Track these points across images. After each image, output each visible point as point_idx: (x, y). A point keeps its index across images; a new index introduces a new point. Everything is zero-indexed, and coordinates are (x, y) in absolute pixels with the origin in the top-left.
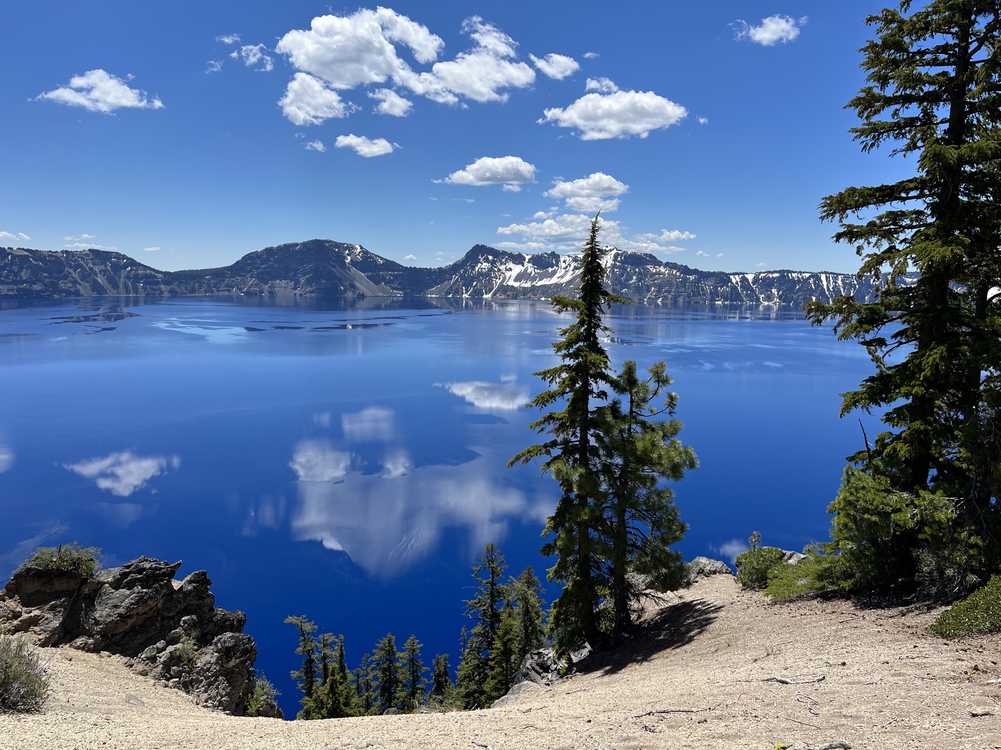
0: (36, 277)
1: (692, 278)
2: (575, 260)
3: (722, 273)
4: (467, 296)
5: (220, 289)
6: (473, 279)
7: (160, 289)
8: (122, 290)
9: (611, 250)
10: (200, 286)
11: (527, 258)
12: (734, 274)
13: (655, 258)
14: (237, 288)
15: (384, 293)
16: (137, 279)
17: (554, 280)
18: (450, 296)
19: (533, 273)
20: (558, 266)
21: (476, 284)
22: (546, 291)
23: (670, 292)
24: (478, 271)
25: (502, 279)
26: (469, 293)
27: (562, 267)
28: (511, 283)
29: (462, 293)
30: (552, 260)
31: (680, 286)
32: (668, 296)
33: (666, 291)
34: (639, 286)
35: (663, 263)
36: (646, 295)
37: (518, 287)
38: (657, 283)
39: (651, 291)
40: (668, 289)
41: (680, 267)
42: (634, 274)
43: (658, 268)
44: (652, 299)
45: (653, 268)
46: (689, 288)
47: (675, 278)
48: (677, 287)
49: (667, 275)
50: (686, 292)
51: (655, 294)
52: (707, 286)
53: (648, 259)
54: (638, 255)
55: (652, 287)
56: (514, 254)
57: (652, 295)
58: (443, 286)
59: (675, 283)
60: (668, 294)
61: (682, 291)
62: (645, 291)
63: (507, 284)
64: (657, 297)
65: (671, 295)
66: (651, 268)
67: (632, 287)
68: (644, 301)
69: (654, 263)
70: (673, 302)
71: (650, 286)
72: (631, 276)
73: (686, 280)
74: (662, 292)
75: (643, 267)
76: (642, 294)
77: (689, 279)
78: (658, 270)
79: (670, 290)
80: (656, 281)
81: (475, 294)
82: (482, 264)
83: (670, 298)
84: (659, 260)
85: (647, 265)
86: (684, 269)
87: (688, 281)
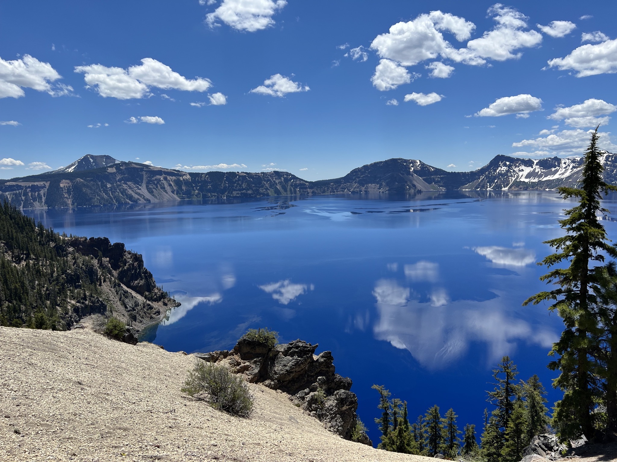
0: (249, 187)
2: (574, 161)
4: (491, 190)
5: (339, 190)
6: (495, 178)
7: (307, 191)
8: (289, 192)
9: (604, 153)
10: (328, 189)
11: (536, 162)
14: (348, 189)
15: (434, 189)
16: (296, 186)
17: (556, 176)
18: (479, 189)
19: (540, 173)
20: (559, 166)
21: (497, 182)
22: (550, 184)
24: (499, 172)
25: (516, 177)
26: (492, 187)
27: (563, 167)
28: (523, 179)
29: (487, 188)
30: (555, 163)
37: (528, 182)
56: (526, 160)
58: (473, 183)
63: (520, 180)
81: (496, 187)
82: (502, 168)
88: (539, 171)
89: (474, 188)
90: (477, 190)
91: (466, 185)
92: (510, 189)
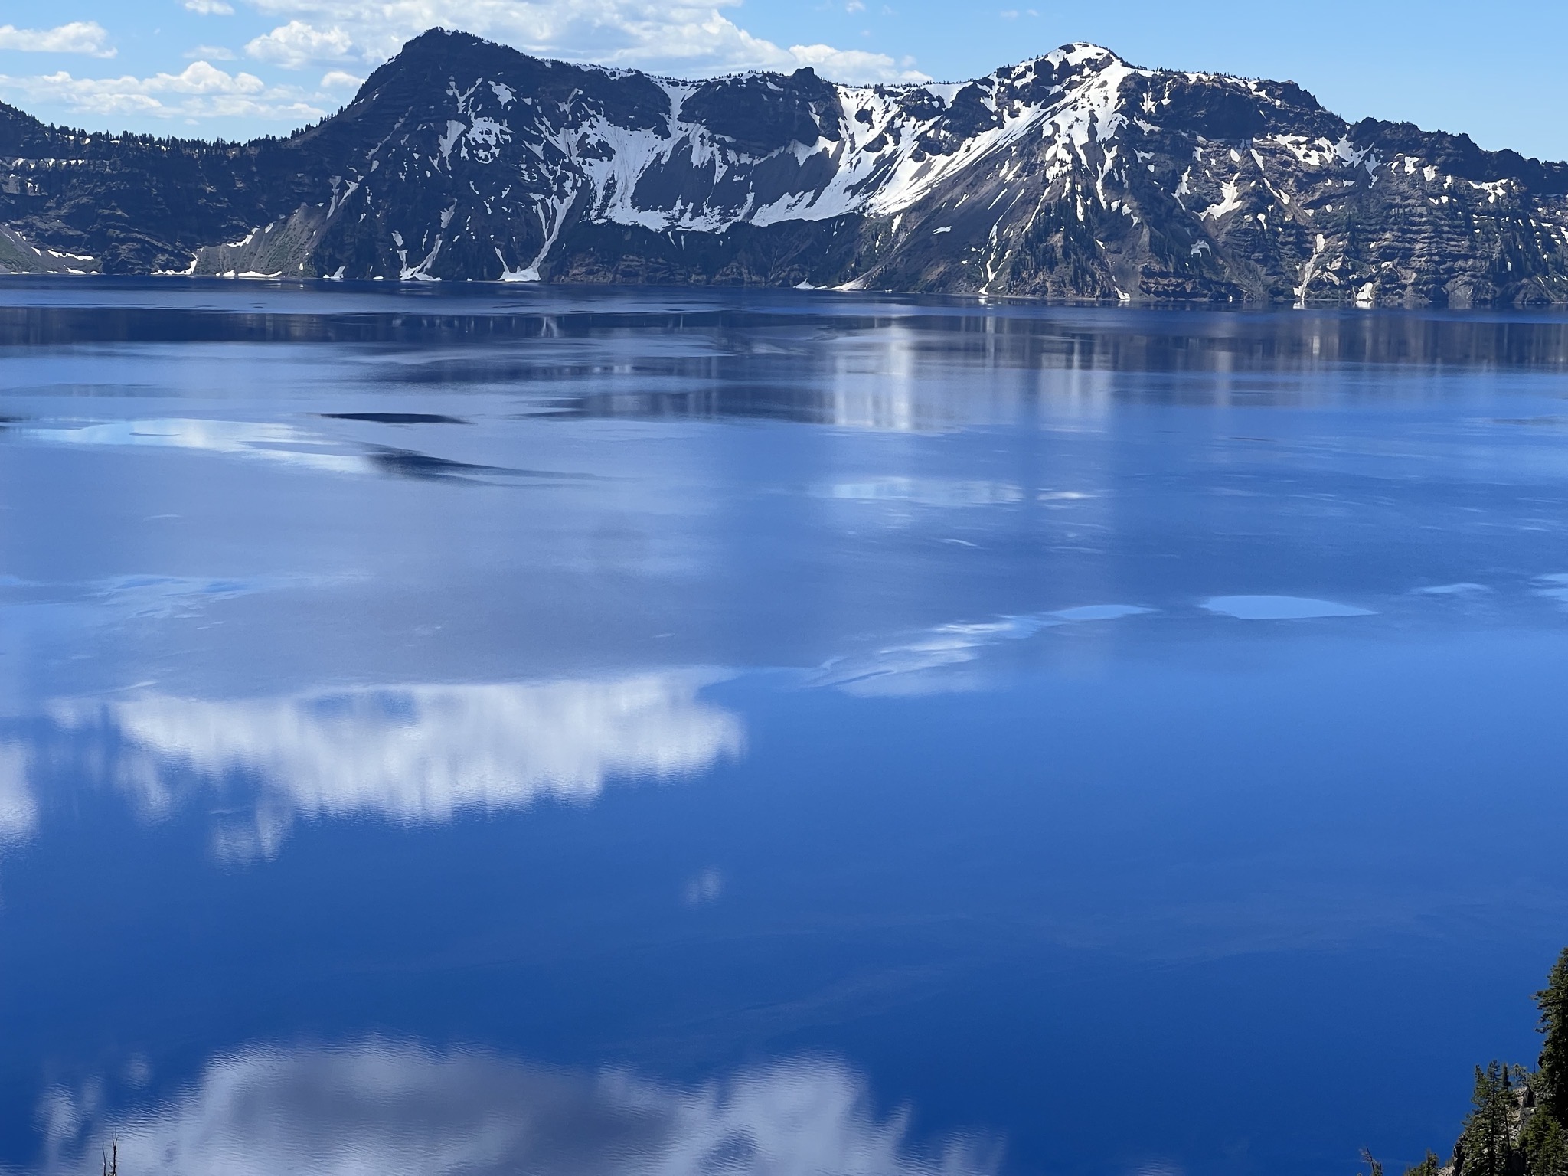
1: (1494, 190)
2: (918, 104)
4: (425, 279)
9: (1097, 66)
11: (677, 97)
13: (1309, 101)
17: (834, 202)
18: (338, 276)
19: (720, 171)
21: (456, 225)
22: (810, 250)
23: (1405, 256)
24: (455, 155)
25: (572, 196)
26: (428, 262)
27: (860, 144)
28: (624, 214)
29: (396, 265)
30: (806, 109)
31: (1446, 229)
32: (1402, 276)
33: (1388, 251)
34: (1258, 228)
35: (1348, 124)
36: (1296, 271)
37: (664, 233)
38: (1333, 215)
39: (1316, 249)
40: (1393, 241)
41: (1434, 144)
42: (1228, 176)
43: (1328, 146)
44: (1329, 290)
45: (1304, 147)
46: (1490, 235)
47: (1420, 193)
48: (1433, 231)
49: (1375, 179)
50: (1482, 257)
51: (1337, 265)
52: (1563, 229)
53: (1281, 105)
54: (1233, 87)
55: (1316, 234)
56: (612, 79)
57: (1324, 269)
58: (289, 229)
59: (1421, 216)
60: (1399, 264)
61: (1460, 249)
62: (1288, 252)
63: (605, 218)
64: (1350, 277)
65: (1413, 268)
66: (1300, 149)
67: (1228, 233)
68: (1295, 296)
69: (1306, 125)
70: (1427, 301)
71: (1308, 229)
72: (1211, 182)
73: (1469, 203)
74: (1368, 258)
75: (1262, 143)
76: (1278, 265)
77: (1481, 196)
78: (1329, 157)
79: (1404, 249)
80: (1329, 208)
81: (462, 265)
82: (470, 125)
83: (1412, 284)
84: (1328, 110)
85: (1278, 133)
86: (1454, 149)
87: (1480, 204)
88: (712, 162)
89: (301, 265)
90: (326, 277)
91: (240, 236)
92: (559, 279)
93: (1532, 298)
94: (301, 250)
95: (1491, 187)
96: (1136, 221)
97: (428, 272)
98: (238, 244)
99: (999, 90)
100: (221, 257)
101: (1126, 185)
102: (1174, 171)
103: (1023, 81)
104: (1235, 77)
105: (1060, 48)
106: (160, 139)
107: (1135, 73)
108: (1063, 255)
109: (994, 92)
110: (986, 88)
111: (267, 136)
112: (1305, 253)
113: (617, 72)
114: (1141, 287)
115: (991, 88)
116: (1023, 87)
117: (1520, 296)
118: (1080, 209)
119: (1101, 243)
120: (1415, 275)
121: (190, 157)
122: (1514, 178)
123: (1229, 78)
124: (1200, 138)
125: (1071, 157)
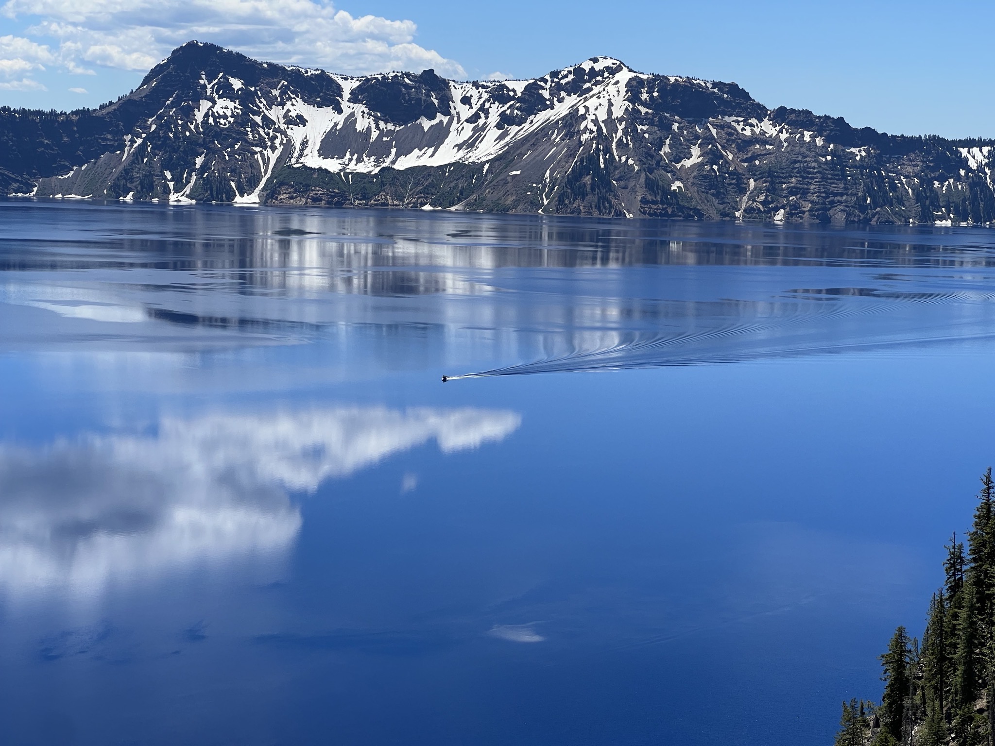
1: (859, 153)
2: (500, 94)
3: (936, 140)
4: (185, 201)
6: (193, 147)
11: (347, 87)
12: (970, 143)
13: (745, 95)
17: (447, 155)
18: (129, 198)
19: (375, 135)
20: (447, 113)
21: (205, 167)
22: (432, 185)
23: (804, 193)
24: (205, 122)
25: (280, 149)
26: (187, 190)
27: (463, 118)
28: (313, 160)
29: (167, 191)
30: (429, 96)
31: (830, 176)
32: (802, 205)
33: (794, 190)
34: (713, 174)
35: (769, 110)
36: (737, 202)
37: (339, 174)
38: (760, 166)
39: (749, 188)
40: (797, 184)
41: (822, 123)
42: (694, 141)
43: (757, 124)
44: (757, 213)
45: (742, 124)
46: (856, 181)
47: (814, 154)
48: (821, 178)
49: (785, 145)
50: (852, 195)
51: (762, 198)
52: (902, 177)
53: (727, 98)
54: (698, 86)
55: (749, 179)
56: (306, 75)
57: (754, 201)
58: (97, 168)
59: (814, 168)
60: (800, 198)
61: (838, 189)
62: (732, 190)
63: (301, 163)
64: (770, 206)
65: (809, 201)
66: (739, 125)
67: (694, 177)
68: (736, 217)
69: (743, 110)
70: (818, 221)
71: (744, 175)
72: (684, 145)
73: (844, 160)
74: (781, 194)
75: (716, 121)
76: (725, 198)
77: (851, 156)
78: (757, 130)
79: (803, 188)
80: (757, 162)
81: (209, 192)
82: (214, 103)
83: (809, 211)
84: (757, 101)
85: (726, 115)
86: (834, 127)
87: (851, 161)
88: (369, 129)
89: (105, 190)
90: (121, 198)
91: (66, 171)
92: (271, 201)
93: (883, 220)
94: (104, 181)
95: (857, 151)
96: (637, 168)
97: (187, 196)
98: (64, 176)
99: (551, 85)
100: (53, 185)
101: (631, 146)
102: (661, 138)
103: (566, 80)
104: (698, 79)
105: (590, 60)
106: (15, 109)
107: (636, 76)
108: (591, 190)
109: (548, 86)
110: (542, 84)
111: (84, 108)
112: (742, 190)
113: (309, 70)
114: (640, 210)
115: (546, 84)
116: (566, 84)
117: (875, 219)
118: (602, 160)
119: (615, 182)
120: (810, 205)
121: (34, 121)
122: (872, 145)
123: (695, 80)
124: (677, 118)
125: (596, 127)
